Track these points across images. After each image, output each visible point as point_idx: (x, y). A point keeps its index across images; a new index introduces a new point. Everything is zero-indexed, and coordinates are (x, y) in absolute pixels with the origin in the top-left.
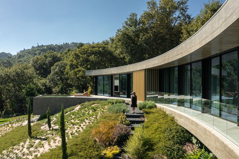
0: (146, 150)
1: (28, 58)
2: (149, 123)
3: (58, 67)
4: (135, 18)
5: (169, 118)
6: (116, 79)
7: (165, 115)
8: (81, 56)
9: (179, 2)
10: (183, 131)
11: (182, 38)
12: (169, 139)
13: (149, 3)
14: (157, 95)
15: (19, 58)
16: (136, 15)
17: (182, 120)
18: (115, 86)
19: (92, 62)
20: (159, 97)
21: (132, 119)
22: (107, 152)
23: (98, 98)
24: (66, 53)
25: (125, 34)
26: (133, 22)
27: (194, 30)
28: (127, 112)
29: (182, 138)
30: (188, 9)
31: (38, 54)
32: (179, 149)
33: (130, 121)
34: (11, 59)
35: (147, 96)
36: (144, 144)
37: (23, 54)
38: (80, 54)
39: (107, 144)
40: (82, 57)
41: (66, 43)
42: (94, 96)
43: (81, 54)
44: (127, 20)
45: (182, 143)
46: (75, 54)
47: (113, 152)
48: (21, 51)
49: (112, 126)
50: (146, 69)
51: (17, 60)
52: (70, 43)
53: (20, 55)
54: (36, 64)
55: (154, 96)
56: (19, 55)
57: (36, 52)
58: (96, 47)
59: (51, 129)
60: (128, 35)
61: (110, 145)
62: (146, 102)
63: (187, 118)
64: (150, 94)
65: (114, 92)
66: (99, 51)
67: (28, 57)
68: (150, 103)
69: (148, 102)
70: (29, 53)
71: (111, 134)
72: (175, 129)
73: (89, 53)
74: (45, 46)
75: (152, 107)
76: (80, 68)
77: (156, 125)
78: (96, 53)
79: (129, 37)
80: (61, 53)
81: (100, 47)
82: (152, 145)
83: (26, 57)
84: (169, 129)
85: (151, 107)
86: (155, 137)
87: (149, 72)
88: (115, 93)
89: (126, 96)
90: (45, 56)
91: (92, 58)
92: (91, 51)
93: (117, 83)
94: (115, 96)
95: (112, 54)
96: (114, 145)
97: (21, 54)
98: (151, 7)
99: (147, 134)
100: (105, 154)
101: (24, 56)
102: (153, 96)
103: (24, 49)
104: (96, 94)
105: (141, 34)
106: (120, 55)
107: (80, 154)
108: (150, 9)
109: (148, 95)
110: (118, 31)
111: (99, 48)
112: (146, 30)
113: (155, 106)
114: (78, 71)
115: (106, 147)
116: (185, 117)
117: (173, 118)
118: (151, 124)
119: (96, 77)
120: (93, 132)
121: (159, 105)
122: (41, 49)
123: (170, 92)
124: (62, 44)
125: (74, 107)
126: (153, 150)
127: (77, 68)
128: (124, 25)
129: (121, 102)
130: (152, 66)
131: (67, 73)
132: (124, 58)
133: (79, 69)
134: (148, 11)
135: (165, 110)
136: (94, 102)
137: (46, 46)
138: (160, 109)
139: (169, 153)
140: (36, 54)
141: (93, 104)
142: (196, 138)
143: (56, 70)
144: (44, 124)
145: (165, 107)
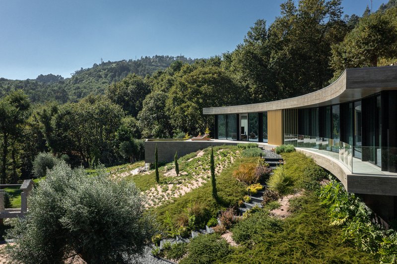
0: (287, 185)
1: (89, 83)
2: (289, 165)
3: (152, 101)
4: (262, 26)
5: (308, 161)
6: (244, 117)
7: (305, 158)
8: (189, 85)
9: (329, 3)
10: (321, 170)
11: (331, 61)
12: (308, 177)
13: (283, 6)
14: (296, 139)
15: (75, 84)
16: (264, 23)
17: (320, 160)
18: (242, 127)
19: (205, 94)
20: (299, 141)
21: (270, 162)
22: (251, 188)
23: (224, 143)
24: (156, 77)
25: (248, 52)
26: (259, 33)
27: (348, 51)
28: (264, 156)
29: (320, 176)
30: (343, 12)
31: (103, 76)
32: (316, 183)
33: (269, 164)
34: (64, 85)
35: (285, 140)
36: (285, 180)
37: (80, 77)
38: (187, 83)
39: (250, 182)
40: (190, 87)
41: (146, 57)
42: (215, 141)
43: (189, 83)
44: (251, 30)
45: (319, 180)
46: (180, 83)
47: (257, 188)
48: (77, 73)
49: (252, 168)
50: (283, 109)
51: (73, 86)
52: (151, 57)
53: (77, 79)
54: (113, 95)
55: (293, 140)
56: (75, 79)
57: (101, 73)
58: (209, 73)
59: (179, 175)
60: (253, 53)
61: (252, 183)
62: (284, 145)
63: (324, 157)
64: (288, 138)
65: (241, 134)
66: (214, 78)
67: (88, 81)
68: (289, 147)
69: (287, 146)
70: (90, 74)
71: (253, 174)
72: (314, 168)
73: (200, 82)
74: (113, 63)
75: (291, 151)
76: (189, 103)
77: (296, 165)
78: (210, 81)
79: (255, 57)
80: (148, 78)
81: (215, 73)
82: (292, 182)
83: (87, 81)
84: (308, 168)
85: (289, 151)
86: (295, 176)
87: (287, 113)
88: (242, 136)
89: (257, 140)
90: (125, 82)
91: (204, 88)
92: (203, 78)
93: (244, 123)
94: (241, 140)
95: (231, 81)
96: (256, 183)
97: (79, 77)
98: (286, 11)
99: (287, 174)
100: (249, 190)
101: (83, 80)
102: (291, 140)
103: (82, 68)
104: (217, 138)
105: (273, 52)
106: (241, 83)
107: (226, 190)
108: (285, 15)
109: (286, 138)
110: (239, 47)
111: (213, 74)
112: (279, 46)
113: (295, 149)
114: (185, 107)
115: (249, 184)
116: (322, 157)
117: (312, 159)
118: (291, 166)
119: (216, 116)
120: (234, 173)
121: (298, 149)
122: (107, 68)
123: (311, 135)
124: (140, 59)
125: (195, 153)
126: (293, 185)
127: (184, 102)
128: (247, 38)
129: (254, 147)
130: (290, 107)
131: (169, 109)
132: (247, 87)
133: (186, 104)
134: (282, 16)
135: (304, 154)
136: (220, 147)
137: (115, 63)
138: (300, 153)
139: (307, 186)
140: (100, 77)
141: (219, 149)
142: (332, 175)
143: (150, 105)
144: (165, 171)
145: (304, 150)
